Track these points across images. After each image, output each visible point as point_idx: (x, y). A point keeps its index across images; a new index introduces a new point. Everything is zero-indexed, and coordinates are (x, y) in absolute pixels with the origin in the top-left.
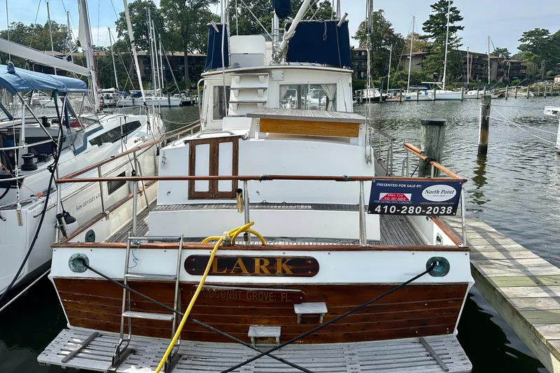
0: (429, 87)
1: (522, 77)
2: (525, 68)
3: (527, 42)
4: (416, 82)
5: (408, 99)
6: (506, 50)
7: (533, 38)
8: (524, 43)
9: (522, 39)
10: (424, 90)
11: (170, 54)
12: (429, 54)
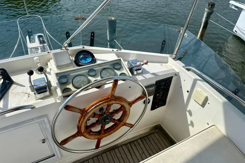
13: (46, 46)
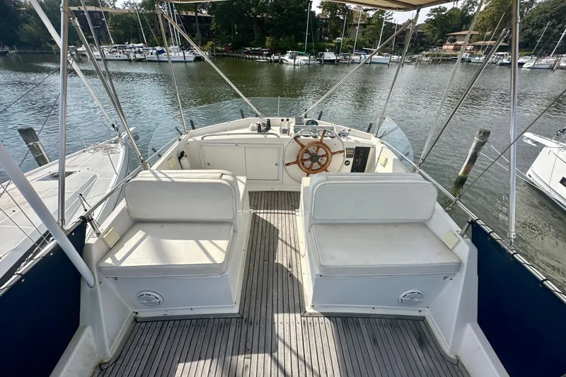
0: (367, 52)
1: (423, 43)
2: (425, 36)
3: (431, 17)
4: (360, 48)
5: (353, 63)
7: (436, 14)
8: (429, 18)
9: (428, 14)
10: (364, 55)
11: (185, 14)
12: (369, 24)
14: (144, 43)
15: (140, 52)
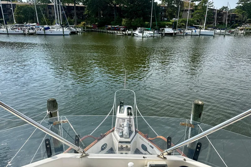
0: (197, 28)
1: (236, 21)
2: (238, 17)
4: (191, 25)
5: (187, 35)
6: (227, 7)
7: (243, 3)
8: (239, 5)
9: (238, 3)
10: (194, 29)
12: (196, 10)
13: (132, 118)
14: (37, 23)
15: (32, 29)
